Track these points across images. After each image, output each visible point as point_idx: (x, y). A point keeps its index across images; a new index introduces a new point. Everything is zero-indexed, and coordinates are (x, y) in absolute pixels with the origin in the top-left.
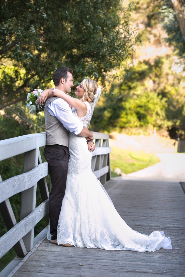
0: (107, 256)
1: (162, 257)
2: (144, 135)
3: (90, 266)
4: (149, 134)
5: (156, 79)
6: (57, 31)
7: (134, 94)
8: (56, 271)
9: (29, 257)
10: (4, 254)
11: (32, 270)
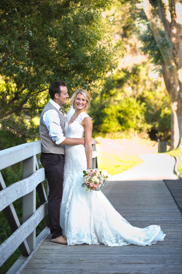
0: (103, 251)
1: (153, 248)
2: (126, 138)
3: (90, 261)
4: (131, 137)
5: (135, 86)
6: (42, 46)
7: (115, 101)
8: (59, 267)
9: (33, 256)
10: (12, 254)
11: (37, 267)
